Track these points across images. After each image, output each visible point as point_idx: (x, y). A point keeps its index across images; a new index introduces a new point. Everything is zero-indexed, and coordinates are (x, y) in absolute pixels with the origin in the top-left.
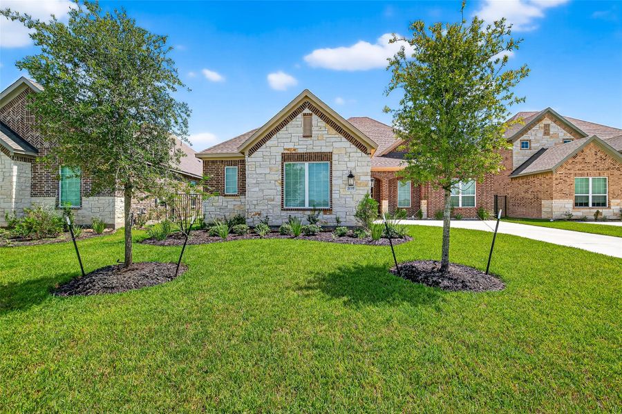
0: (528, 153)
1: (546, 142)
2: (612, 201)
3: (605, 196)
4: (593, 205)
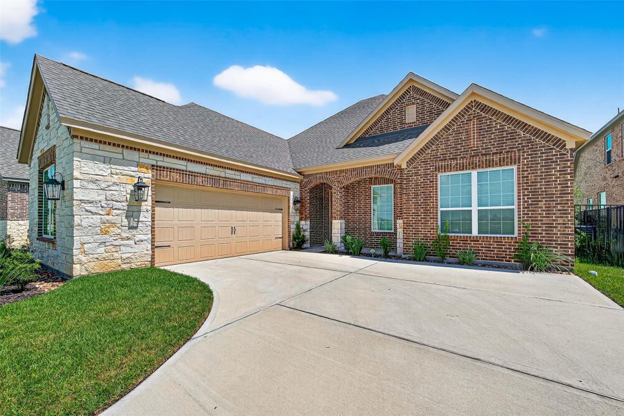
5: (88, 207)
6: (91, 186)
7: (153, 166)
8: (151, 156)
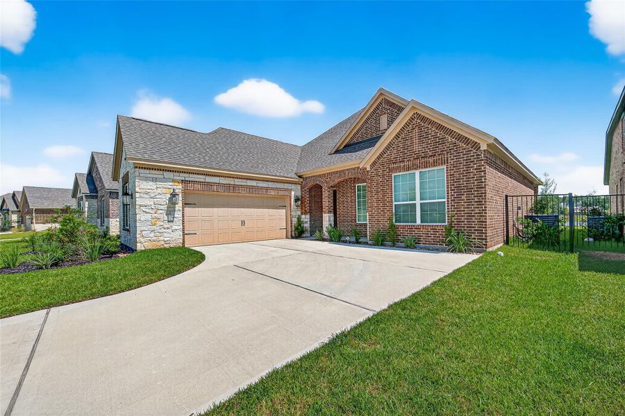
5: (143, 209)
6: (145, 196)
7: (182, 181)
8: (181, 174)
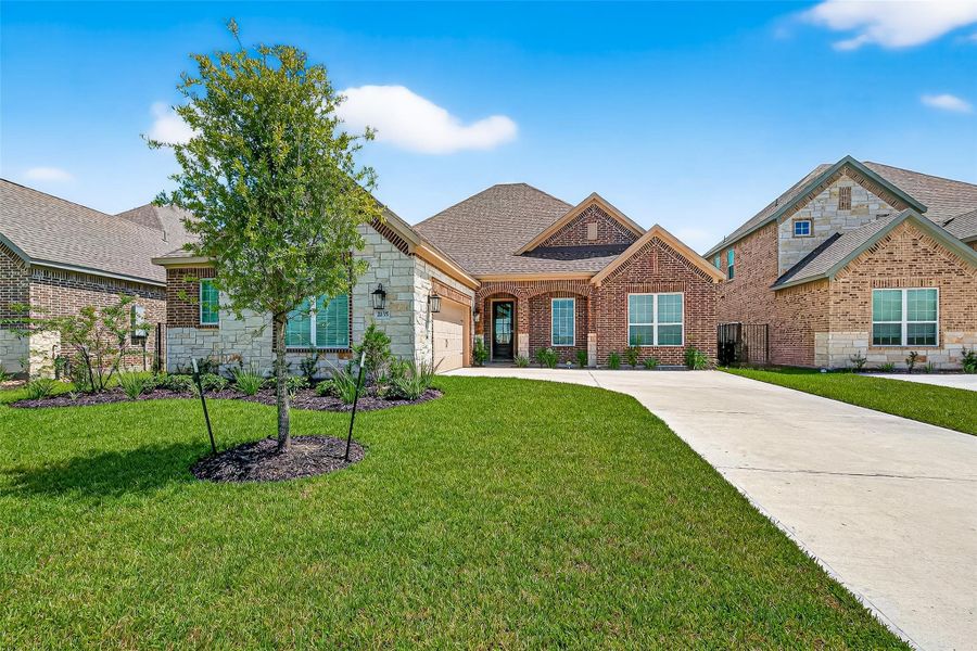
0: (809, 243)
1: (842, 220)
2: (947, 334)
3: (935, 325)
4: (910, 341)
